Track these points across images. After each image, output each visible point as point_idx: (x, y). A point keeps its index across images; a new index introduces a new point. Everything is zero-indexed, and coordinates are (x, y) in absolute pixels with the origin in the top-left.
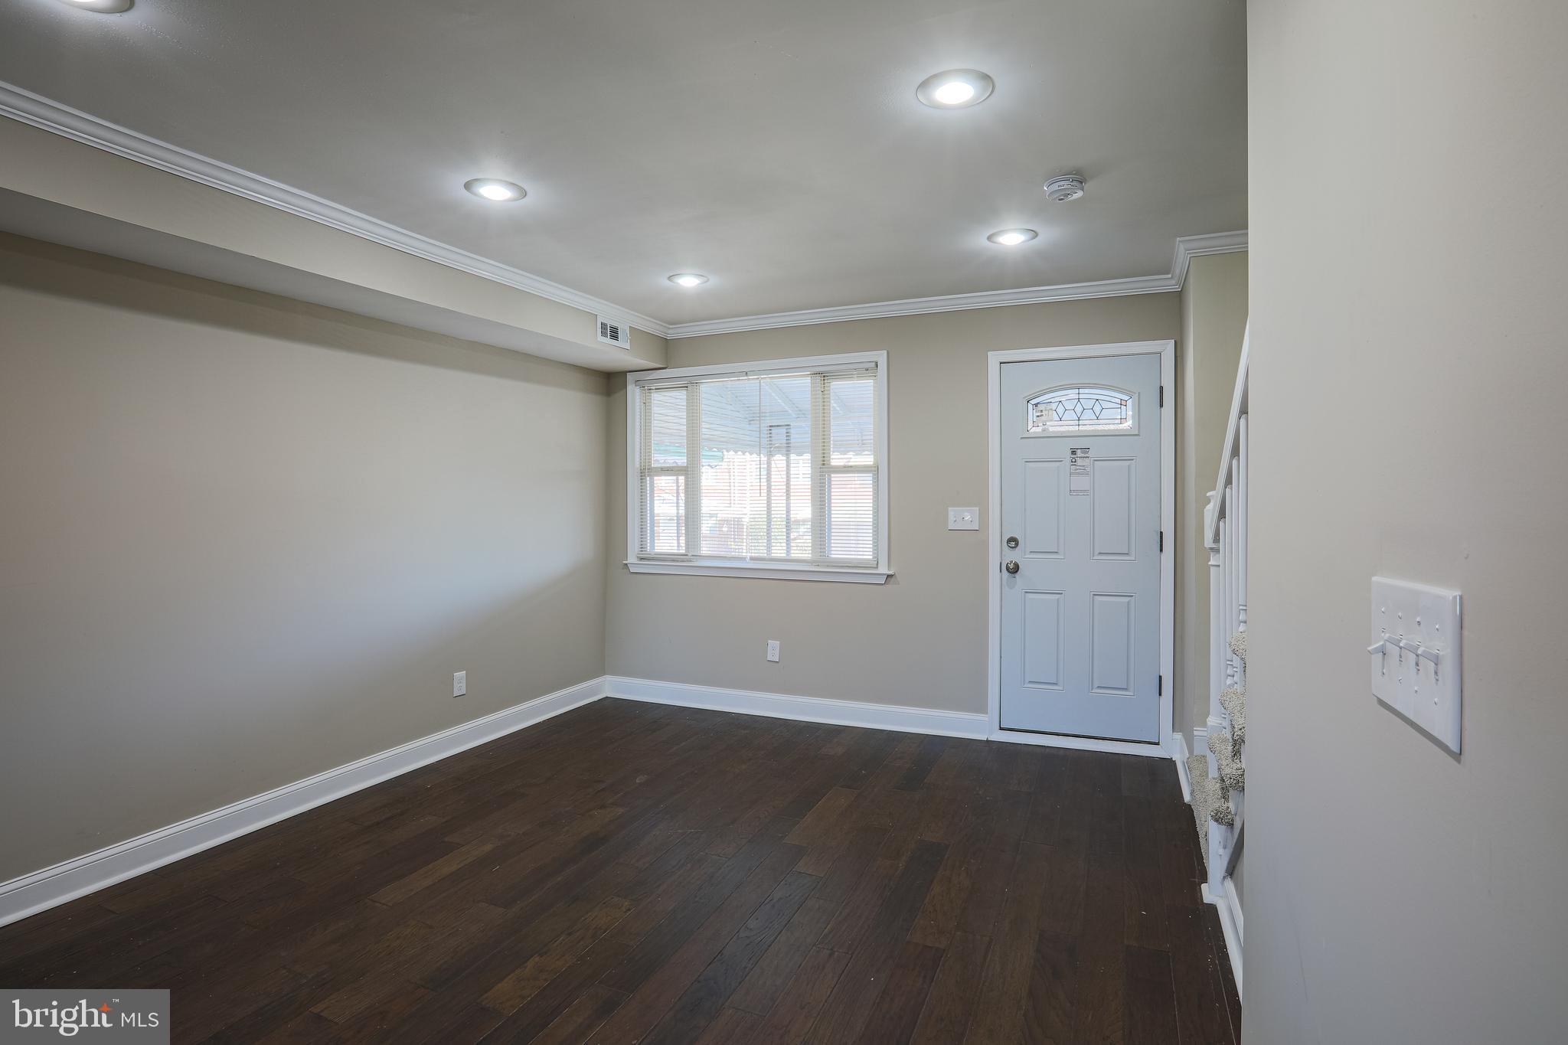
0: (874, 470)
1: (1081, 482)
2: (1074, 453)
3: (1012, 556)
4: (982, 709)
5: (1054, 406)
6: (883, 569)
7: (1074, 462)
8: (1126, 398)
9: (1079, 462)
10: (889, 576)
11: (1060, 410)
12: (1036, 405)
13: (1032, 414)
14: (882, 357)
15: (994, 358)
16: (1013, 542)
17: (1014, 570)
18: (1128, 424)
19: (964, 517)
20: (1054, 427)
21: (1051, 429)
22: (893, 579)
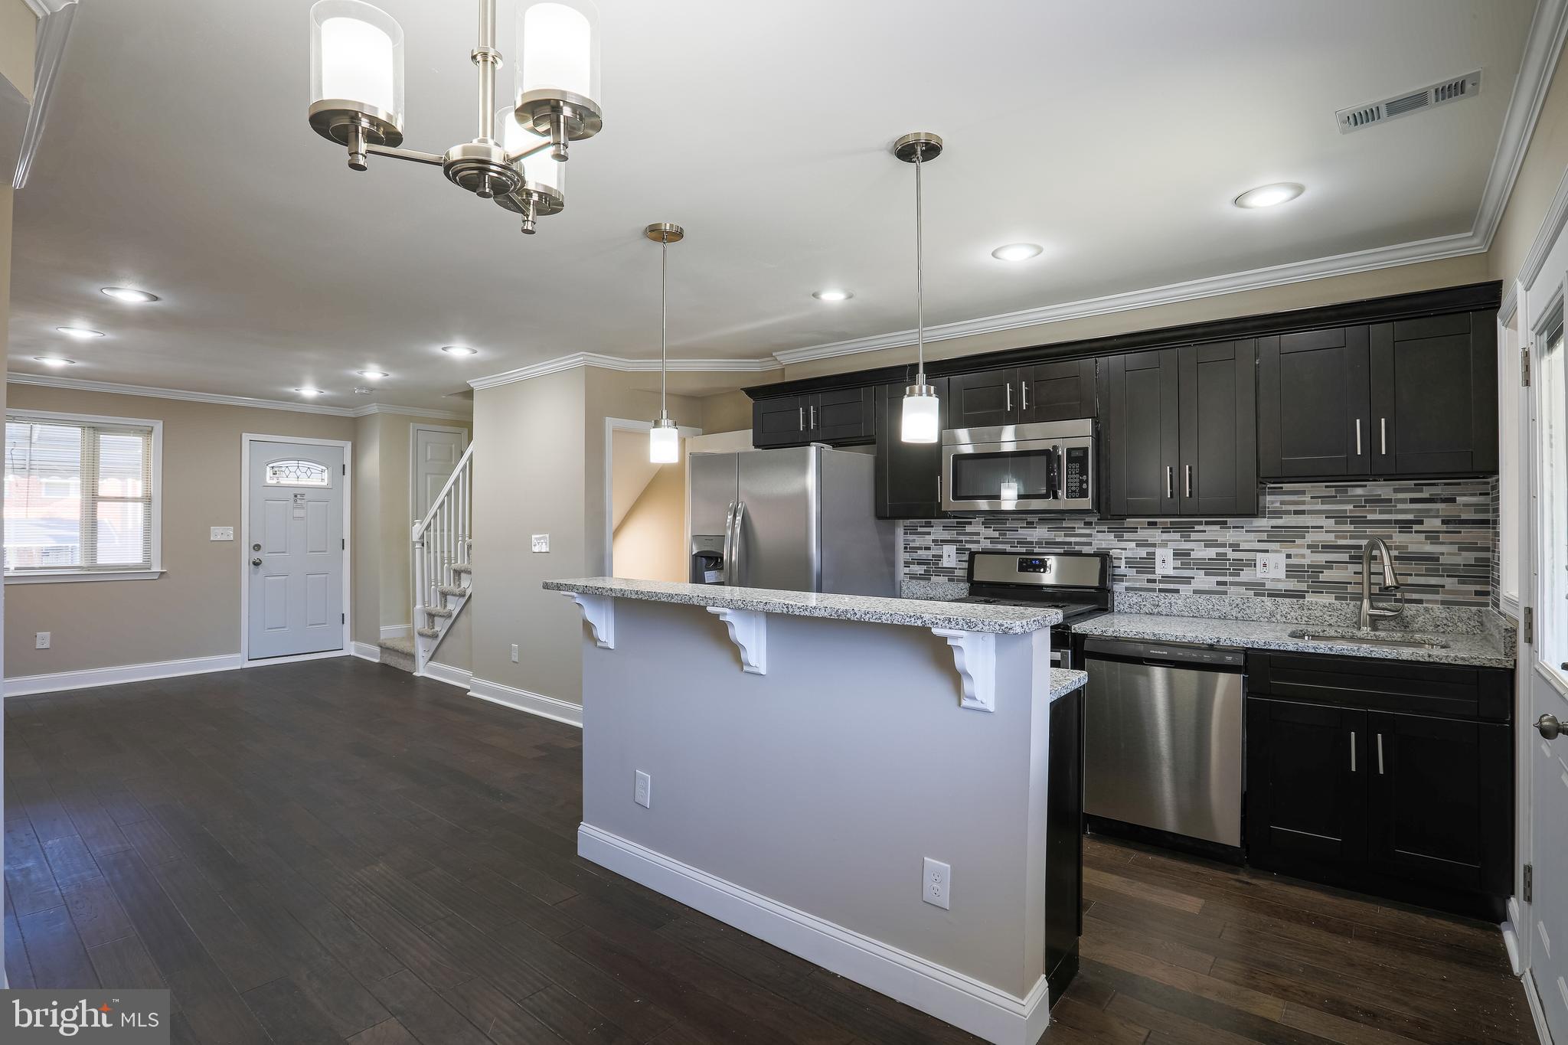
0: (147, 500)
1: (298, 513)
2: (296, 496)
3: (256, 556)
4: (236, 649)
5: (283, 469)
6: (157, 568)
7: (295, 501)
8: (324, 468)
9: (299, 501)
10: (162, 573)
11: (287, 472)
12: (273, 467)
13: (269, 472)
14: (158, 426)
15: (246, 437)
16: (257, 547)
17: (256, 564)
18: (325, 483)
19: (221, 533)
20: (284, 481)
21: (282, 482)
22: (164, 576)
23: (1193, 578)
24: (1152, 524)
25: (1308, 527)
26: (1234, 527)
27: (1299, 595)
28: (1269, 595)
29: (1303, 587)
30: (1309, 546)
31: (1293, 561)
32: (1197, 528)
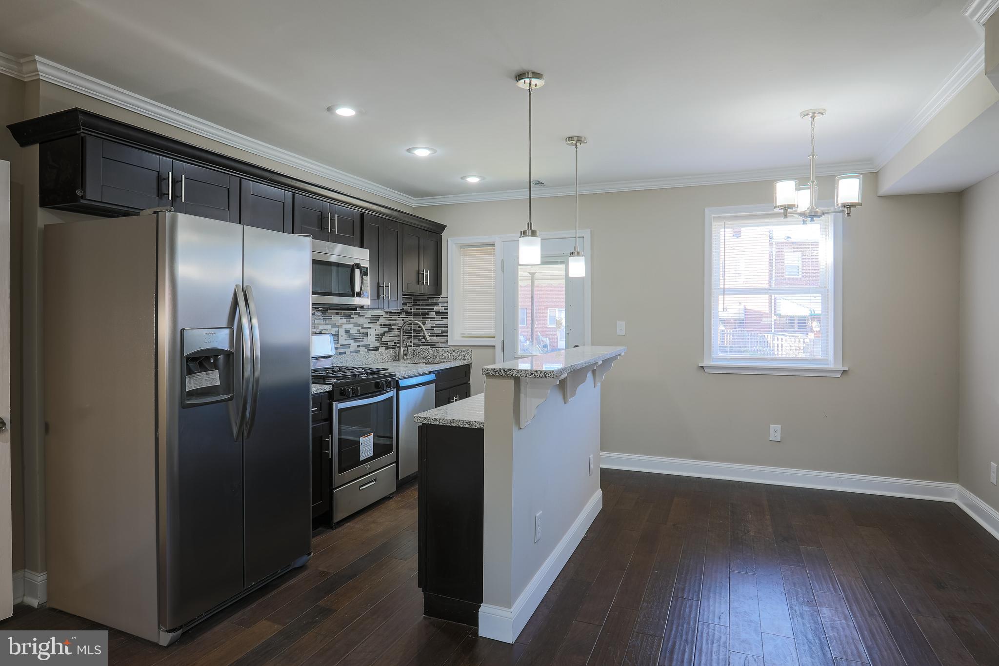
23: (350, 344)
24: (337, 314)
25: (379, 316)
26: (362, 316)
27: (376, 349)
28: (372, 350)
29: (378, 345)
30: (381, 325)
31: (378, 332)
32: (352, 316)
